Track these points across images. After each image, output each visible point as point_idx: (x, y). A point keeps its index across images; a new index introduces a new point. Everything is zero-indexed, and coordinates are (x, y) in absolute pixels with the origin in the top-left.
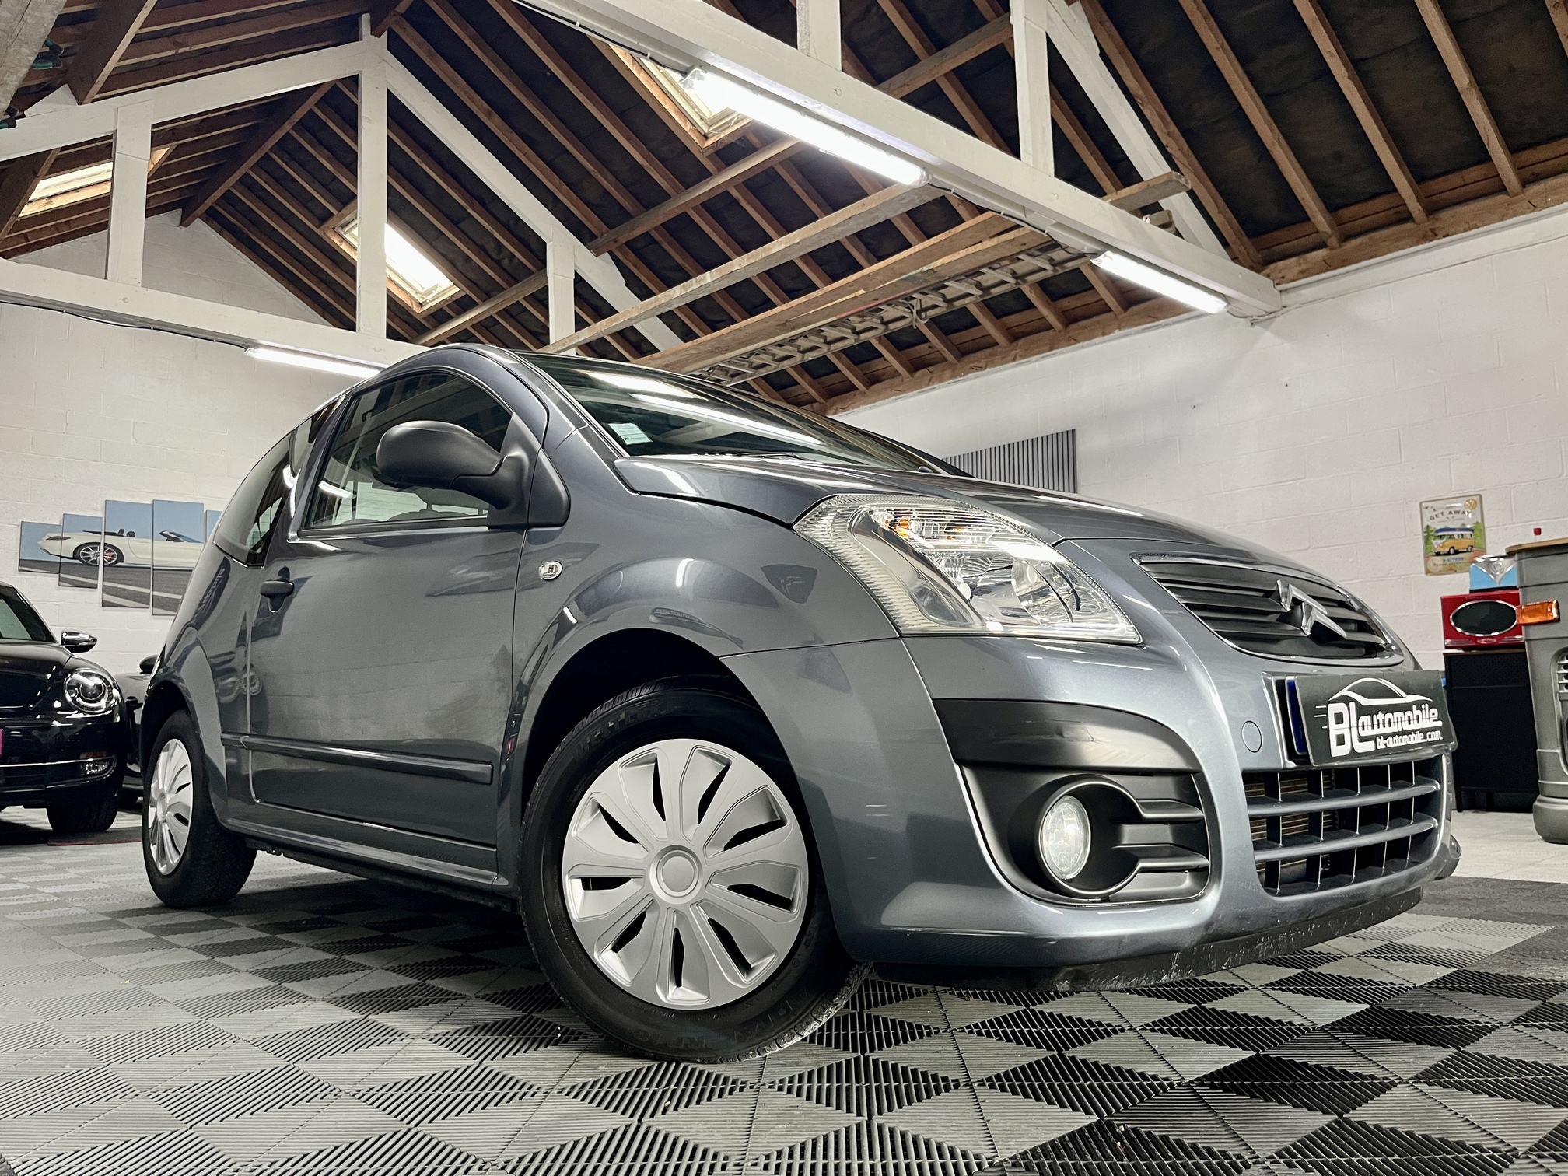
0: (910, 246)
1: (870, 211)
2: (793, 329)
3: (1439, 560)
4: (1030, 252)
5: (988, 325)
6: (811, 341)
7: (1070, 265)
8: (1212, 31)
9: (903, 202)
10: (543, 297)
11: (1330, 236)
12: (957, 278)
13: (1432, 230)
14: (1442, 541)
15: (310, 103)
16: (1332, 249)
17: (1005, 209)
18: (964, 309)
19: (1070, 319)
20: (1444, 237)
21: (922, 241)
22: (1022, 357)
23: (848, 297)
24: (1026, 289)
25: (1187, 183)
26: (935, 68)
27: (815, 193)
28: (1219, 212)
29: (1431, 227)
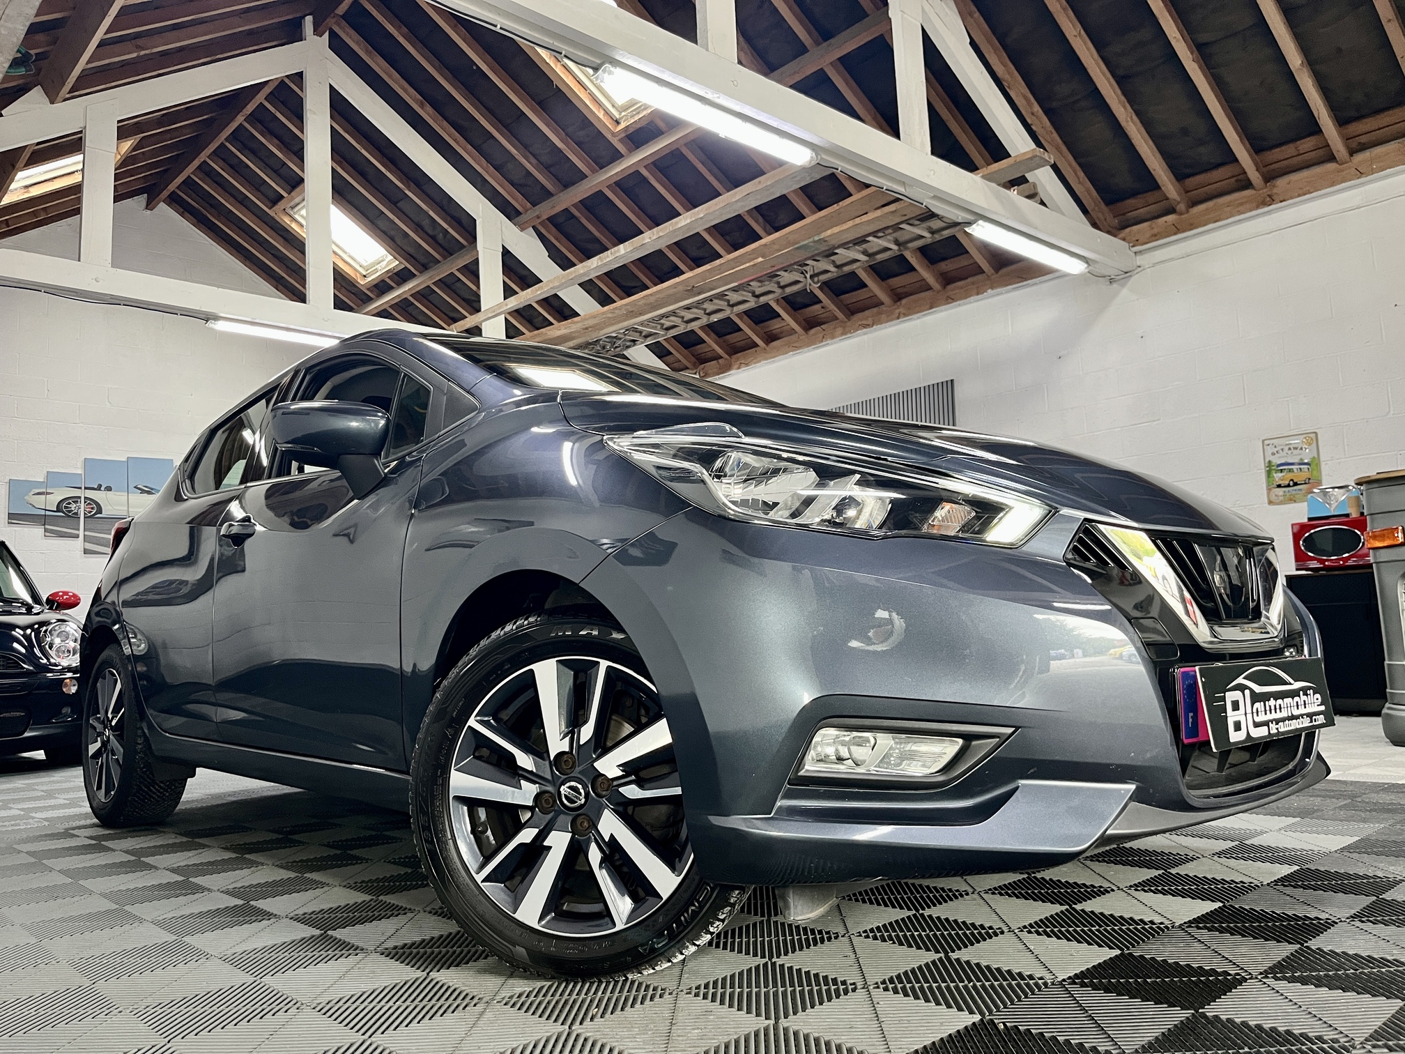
0: (805, 218)
1: (767, 188)
2: (699, 294)
3: (1280, 491)
4: (911, 222)
5: (874, 286)
6: (716, 304)
7: (946, 233)
8: (1071, 21)
9: (795, 179)
10: (474, 268)
11: (1179, 203)
12: (844, 245)
13: (1270, 196)
14: (1283, 474)
15: (260, 98)
16: (1181, 214)
17: (887, 184)
18: (853, 274)
19: (948, 280)
20: (1281, 202)
21: (814, 213)
22: (905, 315)
23: (748, 265)
24: (908, 255)
25: (1050, 158)
26: (824, 58)
27: (716, 170)
28: (1080, 183)
29: (1269, 193)
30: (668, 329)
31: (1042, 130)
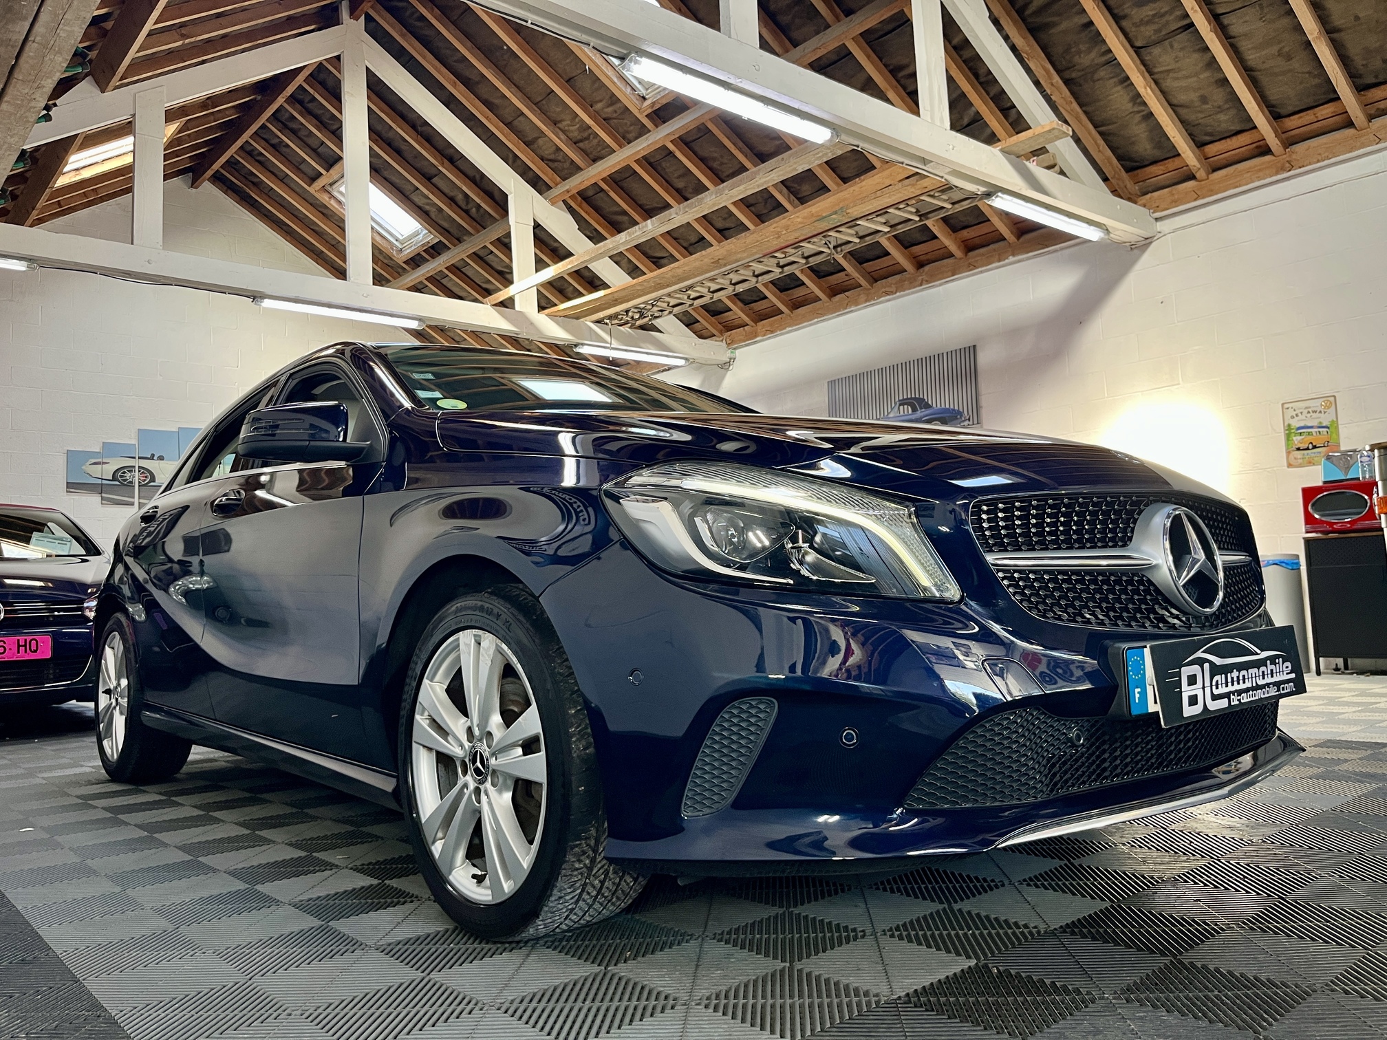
0: (829, 192)
2: (725, 265)
3: (1299, 454)
4: (932, 193)
5: (897, 254)
6: (741, 275)
7: (966, 205)
9: (820, 155)
10: (506, 240)
11: (1199, 169)
12: (866, 217)
13: (1289, 162)
14: (1301, 437)
15: (300, 80)
16: (1201, 180)
17: (907, 160)
19: (969, 247)
20: (1300, 167)
21: (840, 186)
22: (928, 282)
24: (930, 225)
25: (1068, 130)
26: (844, 33)
27: (741, 144)
28: (1099, 151)
29: (1288, 159)
30: (694, 299)
31: (1062, 100)
